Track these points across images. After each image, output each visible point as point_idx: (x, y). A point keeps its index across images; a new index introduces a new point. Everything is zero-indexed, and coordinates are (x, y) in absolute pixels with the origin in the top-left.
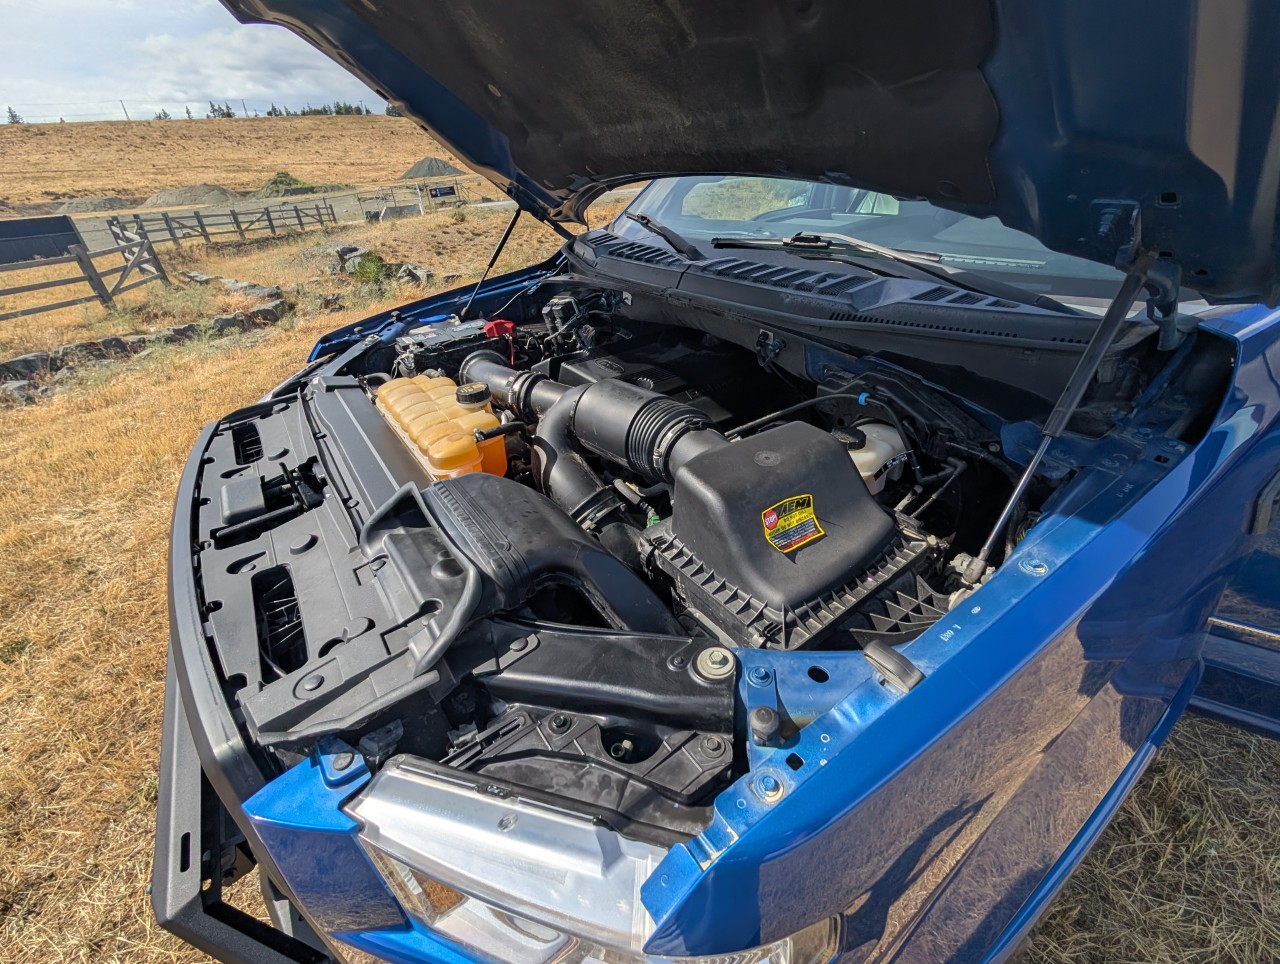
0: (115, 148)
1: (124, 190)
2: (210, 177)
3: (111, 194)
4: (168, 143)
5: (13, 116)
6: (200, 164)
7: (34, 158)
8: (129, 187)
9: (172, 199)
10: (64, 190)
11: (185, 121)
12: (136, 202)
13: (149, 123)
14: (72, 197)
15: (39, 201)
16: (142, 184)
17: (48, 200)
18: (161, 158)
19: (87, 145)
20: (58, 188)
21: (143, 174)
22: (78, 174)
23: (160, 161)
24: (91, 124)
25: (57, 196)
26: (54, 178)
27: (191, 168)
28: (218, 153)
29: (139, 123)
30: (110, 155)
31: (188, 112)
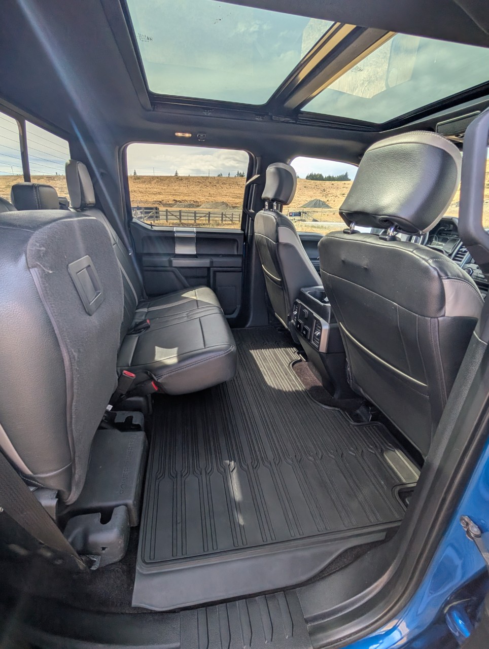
0: (200, 186)
1: (197, 201)
2: (225, 199)
3: (192, 202)
4: (218, 185)
5: (176, 173)
6: (225, 194)
7: (175, 188)
8: (198, 200)
9: (209, 206)
10: (179, 200)
11: (227, 178)
12: (198, 206)
13: (214, 177)
14: (181, 202)
15: (170, 203)
16: (203, 200)
17: (173, 202)
18: (212, 191)
19: (192, 185)
20: (178, 199)
21: (205, 196)
22: (185, 195)
23: (212, 192)
24: (197, 177)
25: (176, 201)
26: (178, 195)
27: (222, 195)
28: (232, 190)
29: (212, 177)
30: (198, 188)
31: (229, 174)
